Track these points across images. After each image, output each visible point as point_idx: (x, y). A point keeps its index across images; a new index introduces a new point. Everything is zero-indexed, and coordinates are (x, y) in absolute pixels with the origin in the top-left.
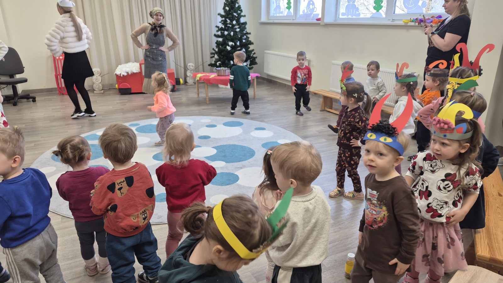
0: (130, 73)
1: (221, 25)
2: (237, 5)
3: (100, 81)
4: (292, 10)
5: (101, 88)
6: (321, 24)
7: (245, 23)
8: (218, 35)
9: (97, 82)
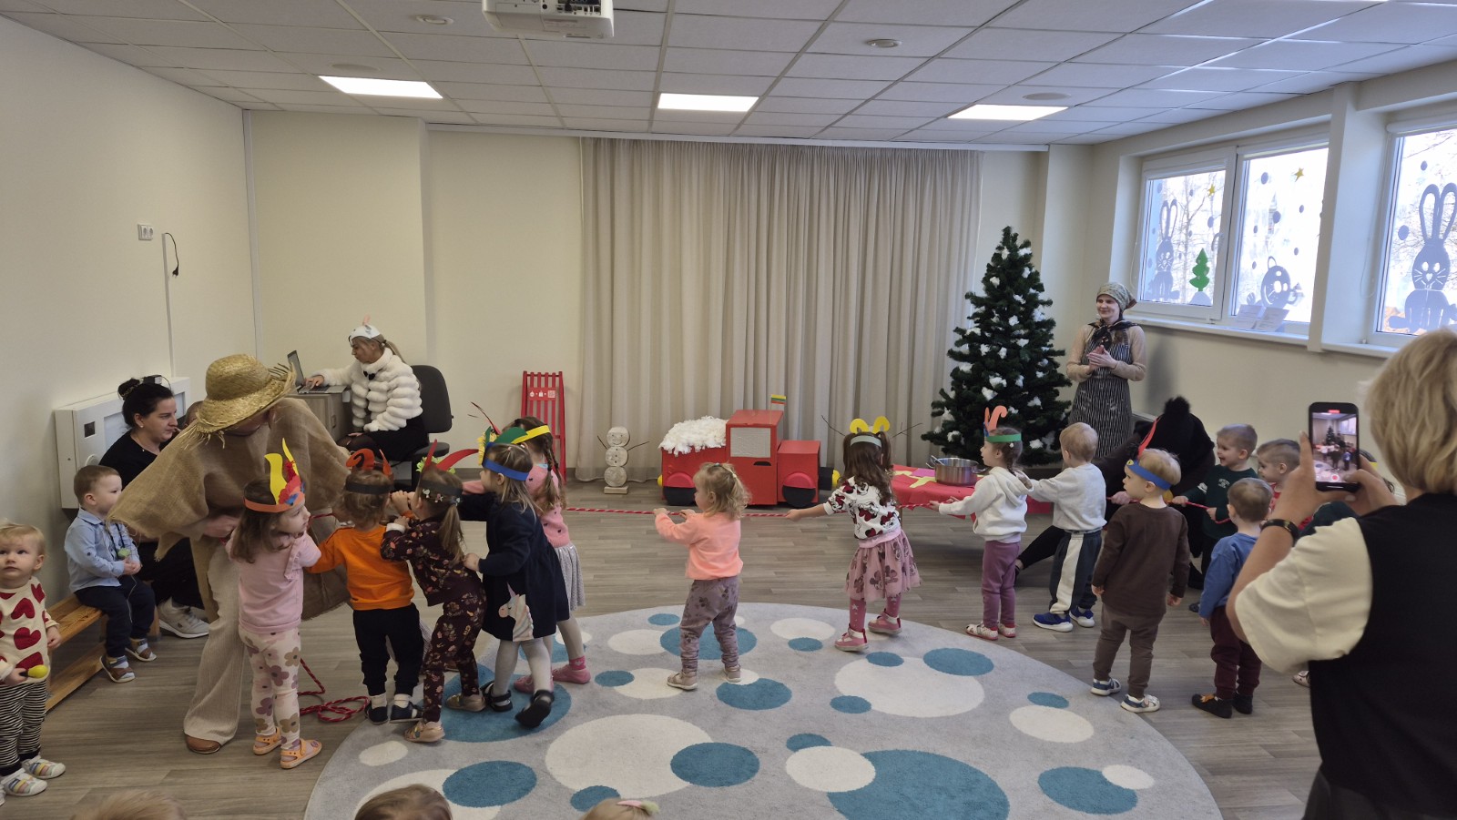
0: (698, 448)
1: (972, 328)
2: (1026, 273)
3: (622, 463)
4: (1208, 291)
5: (623, 480)
6: (1309, 349)
7: (1050, 324)
8: (960, 354)
9: (615, 464)
